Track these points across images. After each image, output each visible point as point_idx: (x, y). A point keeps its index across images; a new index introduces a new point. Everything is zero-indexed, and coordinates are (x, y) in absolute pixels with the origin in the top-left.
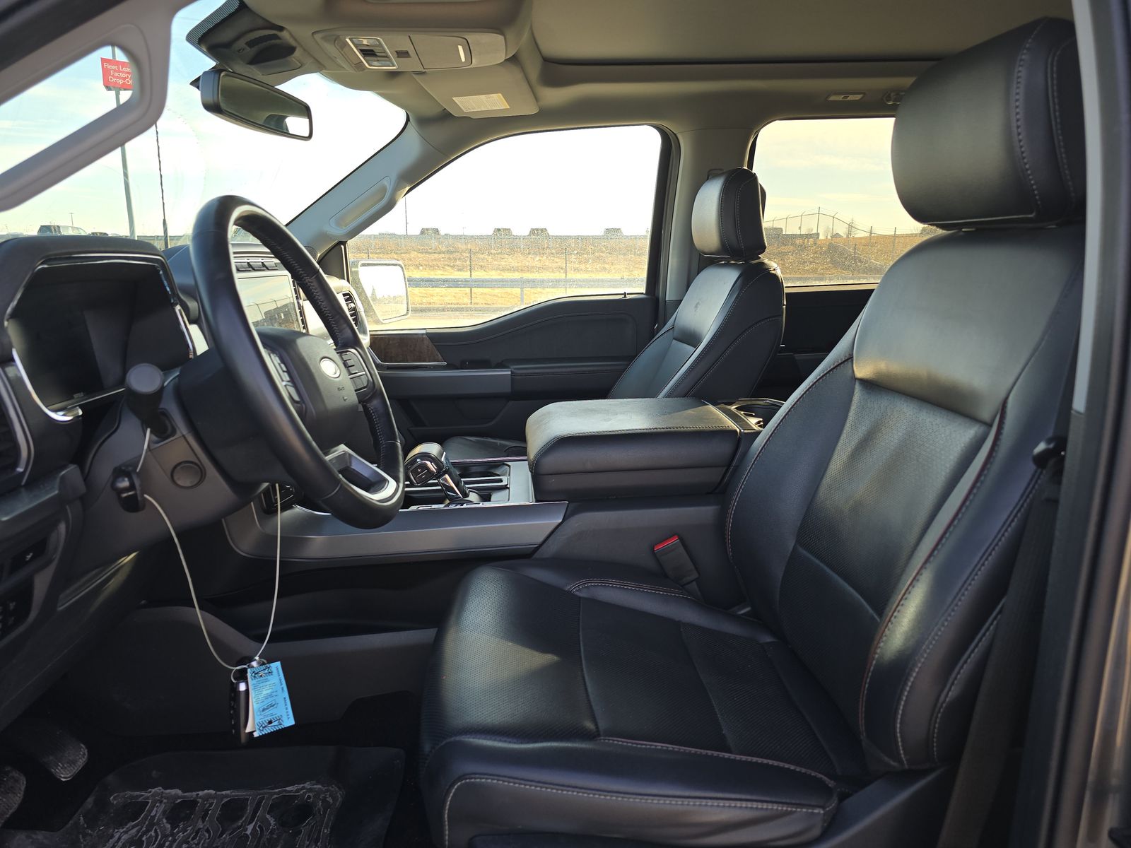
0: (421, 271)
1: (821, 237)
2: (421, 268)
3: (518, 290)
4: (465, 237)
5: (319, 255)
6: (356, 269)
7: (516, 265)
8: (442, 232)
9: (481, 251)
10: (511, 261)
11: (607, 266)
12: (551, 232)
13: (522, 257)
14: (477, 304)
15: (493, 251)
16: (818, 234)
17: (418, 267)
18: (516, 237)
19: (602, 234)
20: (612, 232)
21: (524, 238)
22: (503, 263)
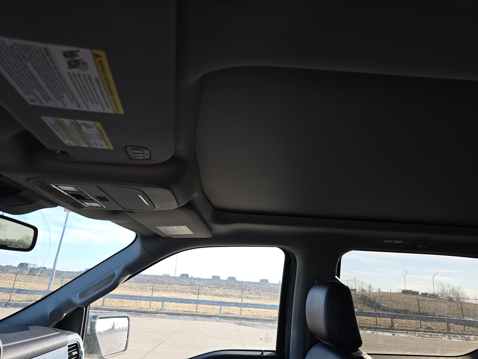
1: (357, 291)
3: (219, 307)
4: (199, 279)
5: (65, 315)
6: (94, 321)
7: (220, 293)
8: (190, 276)
9: (206, 286)
10: (218, 291)
11: (261, 297)
13: (223, 290)
14: (199, 312)
15: (210, 286)
16: (356, 290)
18: (222, 281)
20: (264, 281)
21: (225, 281)
22: (214, 292)
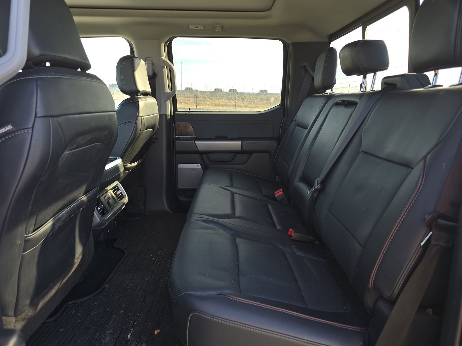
0: (182, 105)
2: (182, 103)
7: (221, 104)
10: (219, 102)
11: (258, 105)
12: (238, 91)
13: (224, 101)
15: (213, 98)
17: (181, 103)
18: (224, 92)
19: (259, 92)
20: (263, 92)
21: (227, 92)
22: (216, 103)
